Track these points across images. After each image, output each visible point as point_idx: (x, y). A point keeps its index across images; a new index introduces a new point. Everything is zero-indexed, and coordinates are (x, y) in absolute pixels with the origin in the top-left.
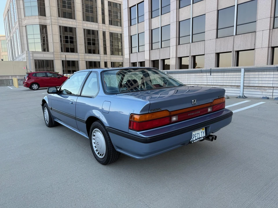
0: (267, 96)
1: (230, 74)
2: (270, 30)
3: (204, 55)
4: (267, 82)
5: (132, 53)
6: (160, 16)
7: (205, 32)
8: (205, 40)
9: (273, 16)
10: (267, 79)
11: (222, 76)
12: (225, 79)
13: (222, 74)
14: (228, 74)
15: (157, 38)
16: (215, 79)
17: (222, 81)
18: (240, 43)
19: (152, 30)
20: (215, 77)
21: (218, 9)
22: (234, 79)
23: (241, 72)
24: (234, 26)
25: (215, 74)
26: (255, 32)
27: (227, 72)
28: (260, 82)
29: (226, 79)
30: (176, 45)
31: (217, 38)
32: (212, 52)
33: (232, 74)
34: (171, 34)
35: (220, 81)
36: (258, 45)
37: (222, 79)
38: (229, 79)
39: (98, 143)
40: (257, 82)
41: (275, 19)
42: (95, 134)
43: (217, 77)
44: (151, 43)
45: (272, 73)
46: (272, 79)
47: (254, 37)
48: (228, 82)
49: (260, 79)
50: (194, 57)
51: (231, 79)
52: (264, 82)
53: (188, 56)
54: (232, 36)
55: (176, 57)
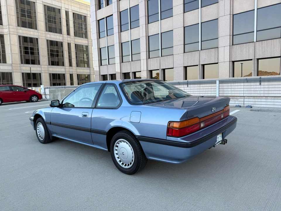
0: (240, 105)
1: (206, 85)
2: (230, 46)
3: (173, 68)
4: (238, 92)
5: (101, 65)
6: (129, 30)
7: (173, 47)
8: (173, 55)
9: (231, 34)
10: (239, 90)
11: (199, 88)
12: (201, 90)
13: (199, 85)
14: (203, 85)
15: (127, 51)
16: (192, 90)
17: (199, 92)
18: (205, 57)
19: (122, 44)
20: (192, 88)
21: (185, 26)
22: (210, 90)
23: (216, 83)
24: (199, 42)
25: (192, 86)
26: (218, 47)
27: (202, 84)
28: (233, 92)
29: (203, 90)
30: (147, 59)
31: (184, 52)
32: (181, 66)
33: (208, 85)
34: (141, 48)
35: (196, 92)
36: (221, 59)
37: (199, 90)
38: (205, 90)
39: (124, 154)
40: (230, 92)
41: (234, 36)
42: (118, 145)
43: (194, 88)
44: (122, 56)
45: (242, 84)
46: (243, 90)
47: (217, 52)
48: (204, 92)
49: (233, 90)
50: (164, 70)
51: (207, 90)
52: (236, 92)
53: (159, 70)
54: (198, 51)
55: (147, 70)
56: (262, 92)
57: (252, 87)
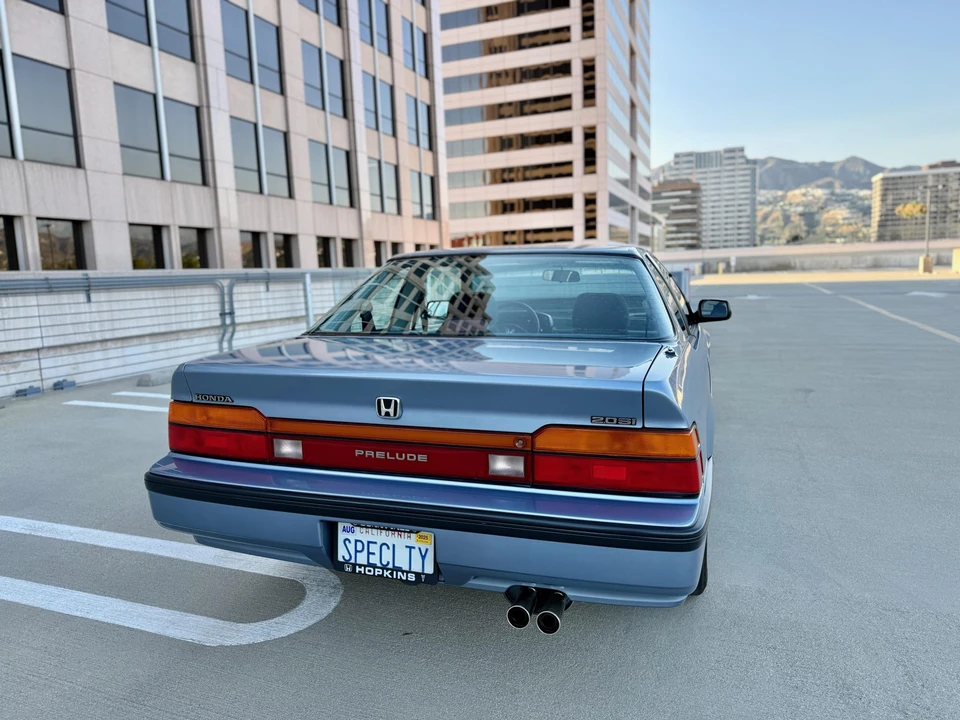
4: (22, 334)
10: (21, 323)
45: (32, 300)
46: (36, 322)
56: (96, 327)
57: (66, 309)
